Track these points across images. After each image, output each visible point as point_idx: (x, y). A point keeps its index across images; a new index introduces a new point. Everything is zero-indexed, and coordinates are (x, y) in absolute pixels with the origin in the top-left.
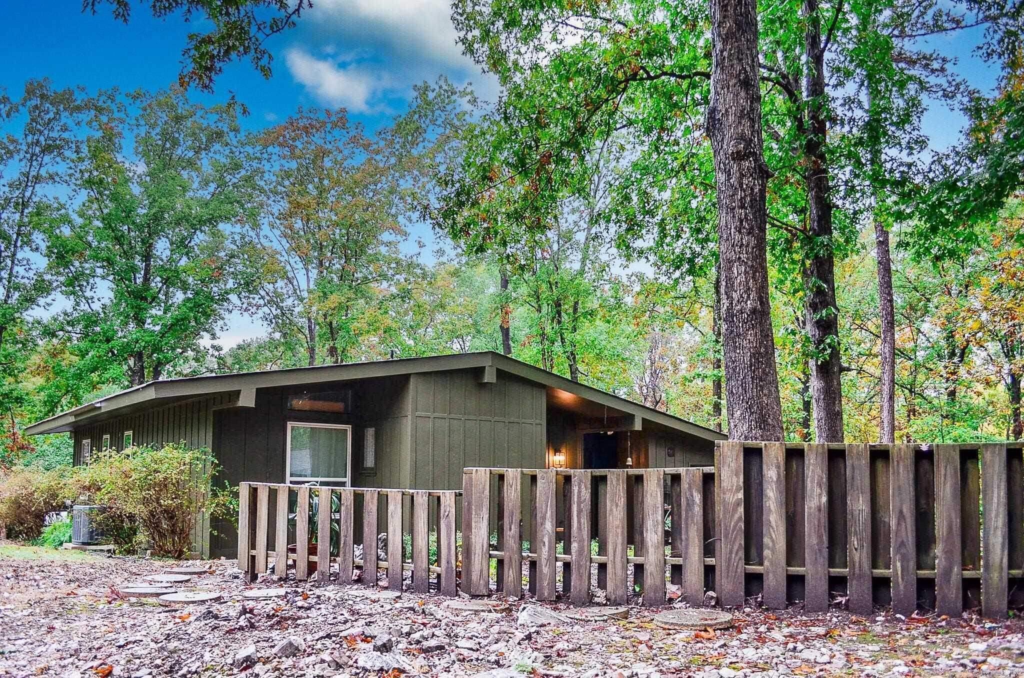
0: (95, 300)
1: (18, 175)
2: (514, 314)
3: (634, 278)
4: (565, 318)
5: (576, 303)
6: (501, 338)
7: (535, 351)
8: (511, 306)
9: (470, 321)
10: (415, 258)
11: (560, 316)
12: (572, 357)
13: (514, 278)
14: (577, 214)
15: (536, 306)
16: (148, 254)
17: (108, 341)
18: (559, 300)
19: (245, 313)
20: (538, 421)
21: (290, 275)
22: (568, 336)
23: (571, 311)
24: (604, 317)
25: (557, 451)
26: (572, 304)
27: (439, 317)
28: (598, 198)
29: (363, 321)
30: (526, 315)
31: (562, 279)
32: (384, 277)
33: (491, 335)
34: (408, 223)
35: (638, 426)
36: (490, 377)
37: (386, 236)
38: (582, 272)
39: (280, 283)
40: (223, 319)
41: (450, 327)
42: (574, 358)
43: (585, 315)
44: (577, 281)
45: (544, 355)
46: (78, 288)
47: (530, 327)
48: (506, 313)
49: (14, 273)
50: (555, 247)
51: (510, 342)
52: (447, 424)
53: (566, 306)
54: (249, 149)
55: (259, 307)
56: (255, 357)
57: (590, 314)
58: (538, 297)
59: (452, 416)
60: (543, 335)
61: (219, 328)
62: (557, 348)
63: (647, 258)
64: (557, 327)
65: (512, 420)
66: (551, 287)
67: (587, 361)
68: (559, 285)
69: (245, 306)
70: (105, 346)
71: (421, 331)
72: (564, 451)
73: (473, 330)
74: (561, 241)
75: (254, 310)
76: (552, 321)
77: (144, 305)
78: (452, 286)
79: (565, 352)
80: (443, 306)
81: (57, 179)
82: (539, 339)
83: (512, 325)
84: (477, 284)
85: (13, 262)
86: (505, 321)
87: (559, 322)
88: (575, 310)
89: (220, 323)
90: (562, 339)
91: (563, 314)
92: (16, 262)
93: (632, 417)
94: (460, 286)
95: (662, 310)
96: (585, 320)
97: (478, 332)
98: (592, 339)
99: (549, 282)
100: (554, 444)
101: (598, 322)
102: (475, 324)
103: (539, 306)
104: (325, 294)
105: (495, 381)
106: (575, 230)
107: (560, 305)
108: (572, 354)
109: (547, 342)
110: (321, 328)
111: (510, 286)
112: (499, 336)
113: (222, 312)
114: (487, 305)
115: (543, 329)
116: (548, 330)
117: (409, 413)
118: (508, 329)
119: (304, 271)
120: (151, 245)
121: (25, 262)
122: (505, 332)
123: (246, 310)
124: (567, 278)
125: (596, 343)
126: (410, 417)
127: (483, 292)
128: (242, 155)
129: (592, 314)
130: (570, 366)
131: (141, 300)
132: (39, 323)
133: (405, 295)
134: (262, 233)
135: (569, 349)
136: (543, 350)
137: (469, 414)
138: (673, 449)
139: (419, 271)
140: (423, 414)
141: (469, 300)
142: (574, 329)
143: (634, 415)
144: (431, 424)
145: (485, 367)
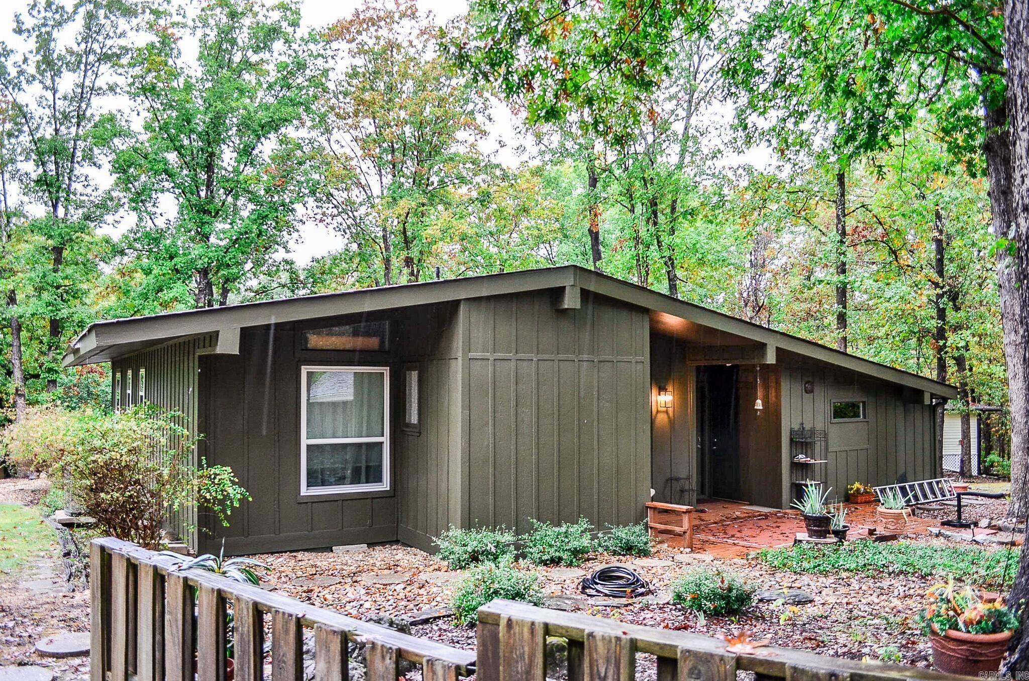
0: (158, 215)
1: (73, 87)
2: (604, 216)
3: (740, 171)
4: (661, 219)
5: (675, 202)
6: (590, 243)
7: (628, 256)
8: (601, 207)
9: (557, 225)
10: (492, 157)
11: (656, 217)
12: (670, 262)
13: (604, 176)
14: (674, 102)
15: (629, 206)
16: (210, 164)
17: (171, 258)
18: (655, 198)
19: (320, 224)
20: (639, 358)
21: (363, 182)
22: (666, 239)
23: (668, 210)
24: (706, 216)
25: (662, 389)
26: (670, 202)
27: (525, 222)
28: (698, 81)
29: (435, 227)
30: (617, 216)
31: (658, 174)
32: (463, 180)
33: (580, 240)
34: (487, 122)
35: (771, 358)
36: (571, 301)
37: (461, 135)
38: (680, 166)
39: (355, 191)
40: (298, 231)
41: (536, 232)
42: (673, 264)
43: (685, 214)
44: (675, 177)
45: (638, 260)
46: (141, 204)
47: (622, 230)
48: (596, 215)
49: (72, 189)
50: (650, 139)
51: (601, 248)
52: (513, 368)
53: (663, 206)
54: (312, 46)
55: (333, 216)
56: (330, 269)
57: (690, 214)
58: (631, 196)
59: (521, 356)
60: (637, 239)
61: (294, 240)
62: (654, 253)
63: (769, 141)
64: (652, 229)
65: (602, 358)
66: (645, 184)
67: (686, 266)
68: (655, 182)
69: (319, 217)
70: (169, 264)
71: (504, 237)
72: (670, 388)
73: (560, 235)
74: (656, 133)
75: (329, 220)
76: (648, 222)
77: (206, 218)
78: (536, 189)
79: (662, 257)
80: (526, 210)
81: (118, 90)
82: (632, 243)
83: (602, 228)
84: (564, 185)
85: (70, 179)
86: (594, 224)
87: (655, 224)
88: (673, 209)
89: (295, 235)
90: (659, 242)
91: (659, 214)
92: (74, 178)
93: (763, 346)
94: (545, 188)
95: (774, 207)
96: (684, 221)
97: (566, 236)
98: (694, 242)
99: (643, 178)
100: (659, 381)
101: (699, 223)
102: (562, 228)
103: (633, 206)
104: (394, 199)
105: (578, 306)
106: (671, 120)
107: (656, 204)
108: (670, 259)
109: (641, 246)
110: (396, 236)
111: (599, 185)
112: (588, 240)
113: (295, 223)
114: (574, 207)
115: (637, 231)
116: (643, 233)
117: (460, 354)
118: (597, 233)
119: (378, 177)
120: (212, 155)
121: (83, 179)
122: (595, 236)
123: (321, 221)
124: (664, 174)
125: (698, 246)
126: (460, 359)
127: (570, 194)
128: (306, 54)
129: (692, 213)
130: (668, 272)
131: (204, 213)
132: (107, 242)
133: (484, 199)
134: (332, 139)
135: (667, 254)
136: (638, 255)
137: (544, 352)
138: (812, 383)
139: (498, 172)
140: (478, 355)
141: (555, 202)
142: (672, 231)
143: (766, 344)
144: (490, 368)
145: (564, 287)
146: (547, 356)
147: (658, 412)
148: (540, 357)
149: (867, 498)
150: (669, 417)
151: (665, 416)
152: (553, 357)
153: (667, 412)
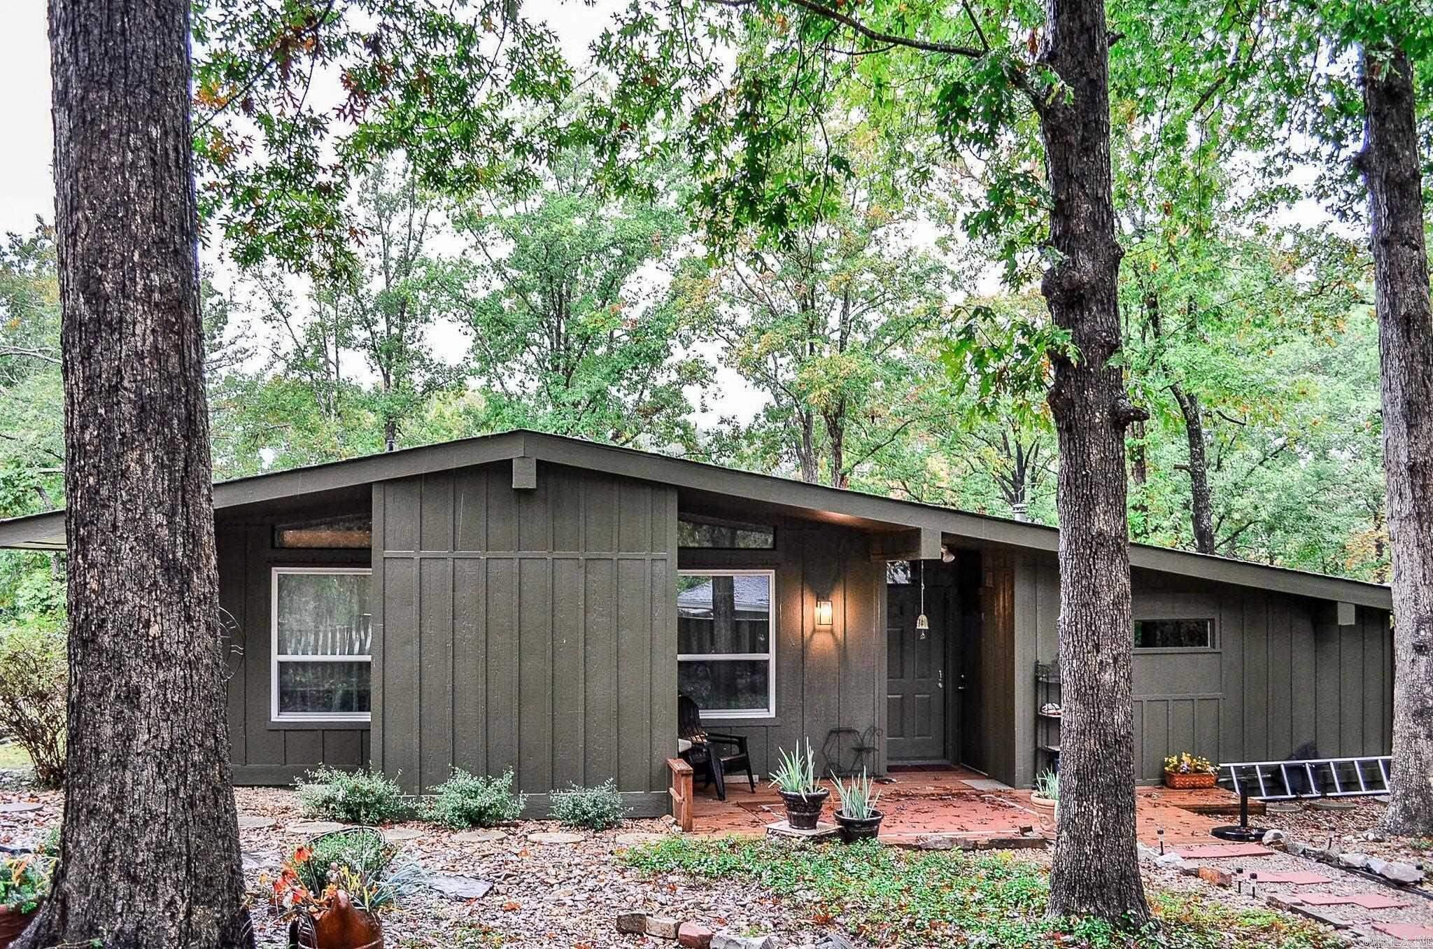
20: (658, 554)
36: (524, 478)
52: (450, 569)
59: (460, 553)
65: (593, 554)
105: (534, 485)
126: (374, 559)
137: (497, 548)
140: (400, 553)
143: (918, 531)
144: (416, 571)
145: (511, 460)
146: (501, 554)
147: (814, 631)
148: (491, 554)
149: (1197, 780)
150: (836, 639)
151: (830, 636)
152: (511, 554)
153: (832, 632)
